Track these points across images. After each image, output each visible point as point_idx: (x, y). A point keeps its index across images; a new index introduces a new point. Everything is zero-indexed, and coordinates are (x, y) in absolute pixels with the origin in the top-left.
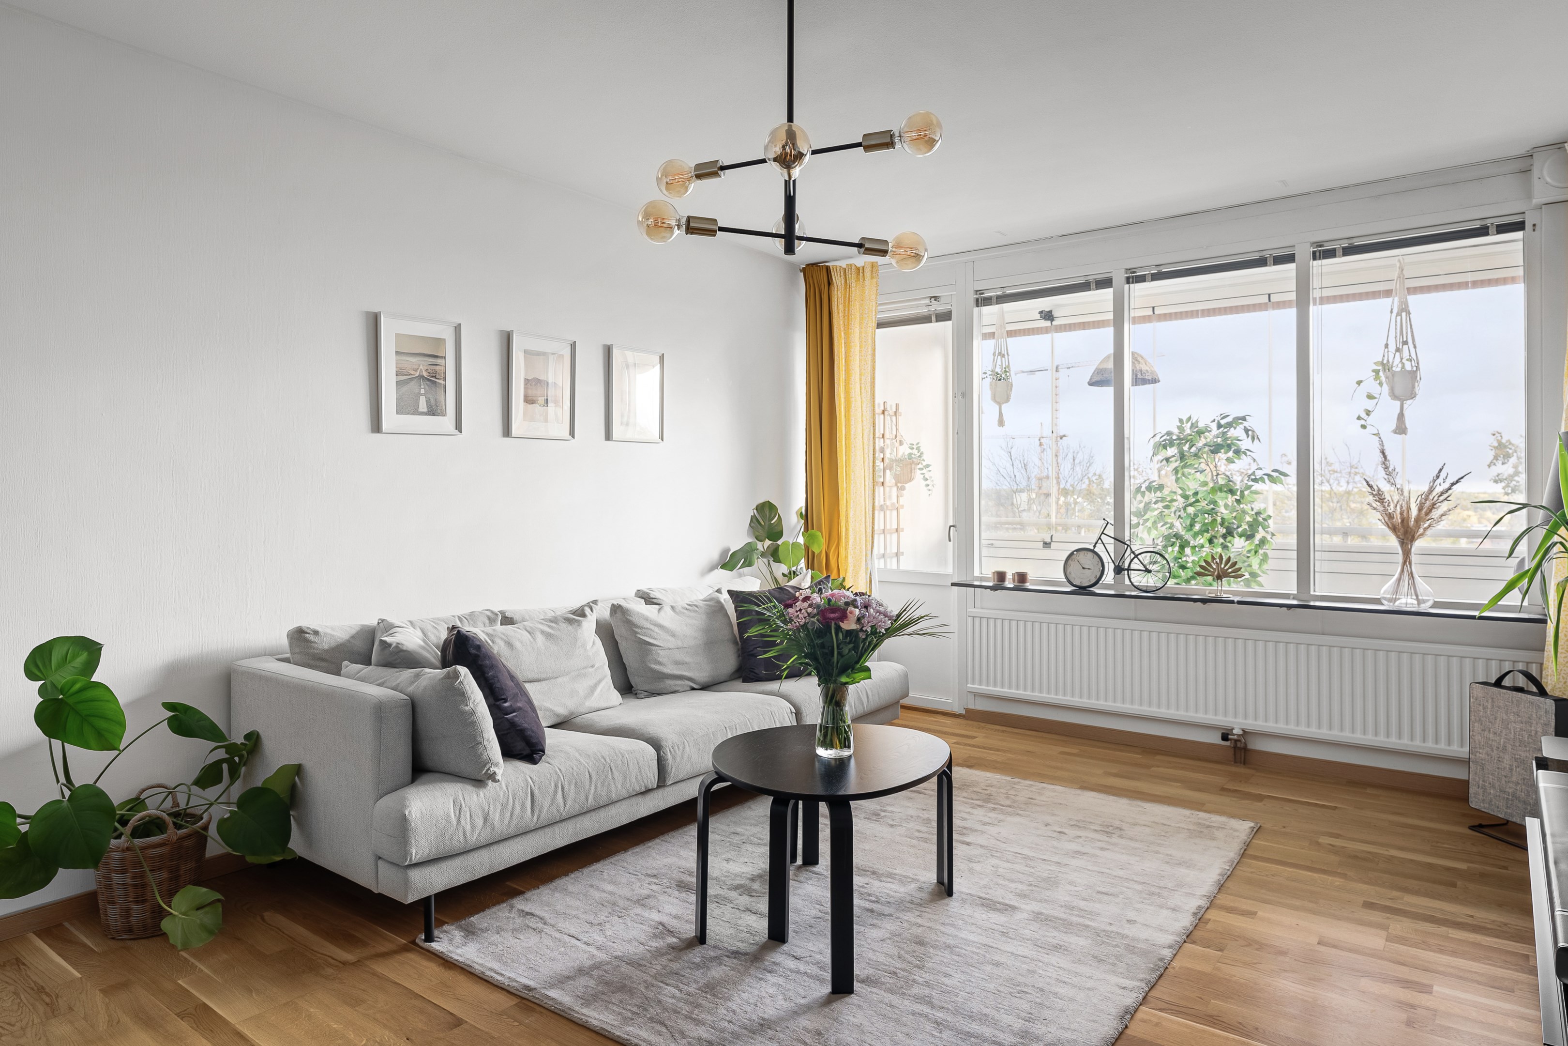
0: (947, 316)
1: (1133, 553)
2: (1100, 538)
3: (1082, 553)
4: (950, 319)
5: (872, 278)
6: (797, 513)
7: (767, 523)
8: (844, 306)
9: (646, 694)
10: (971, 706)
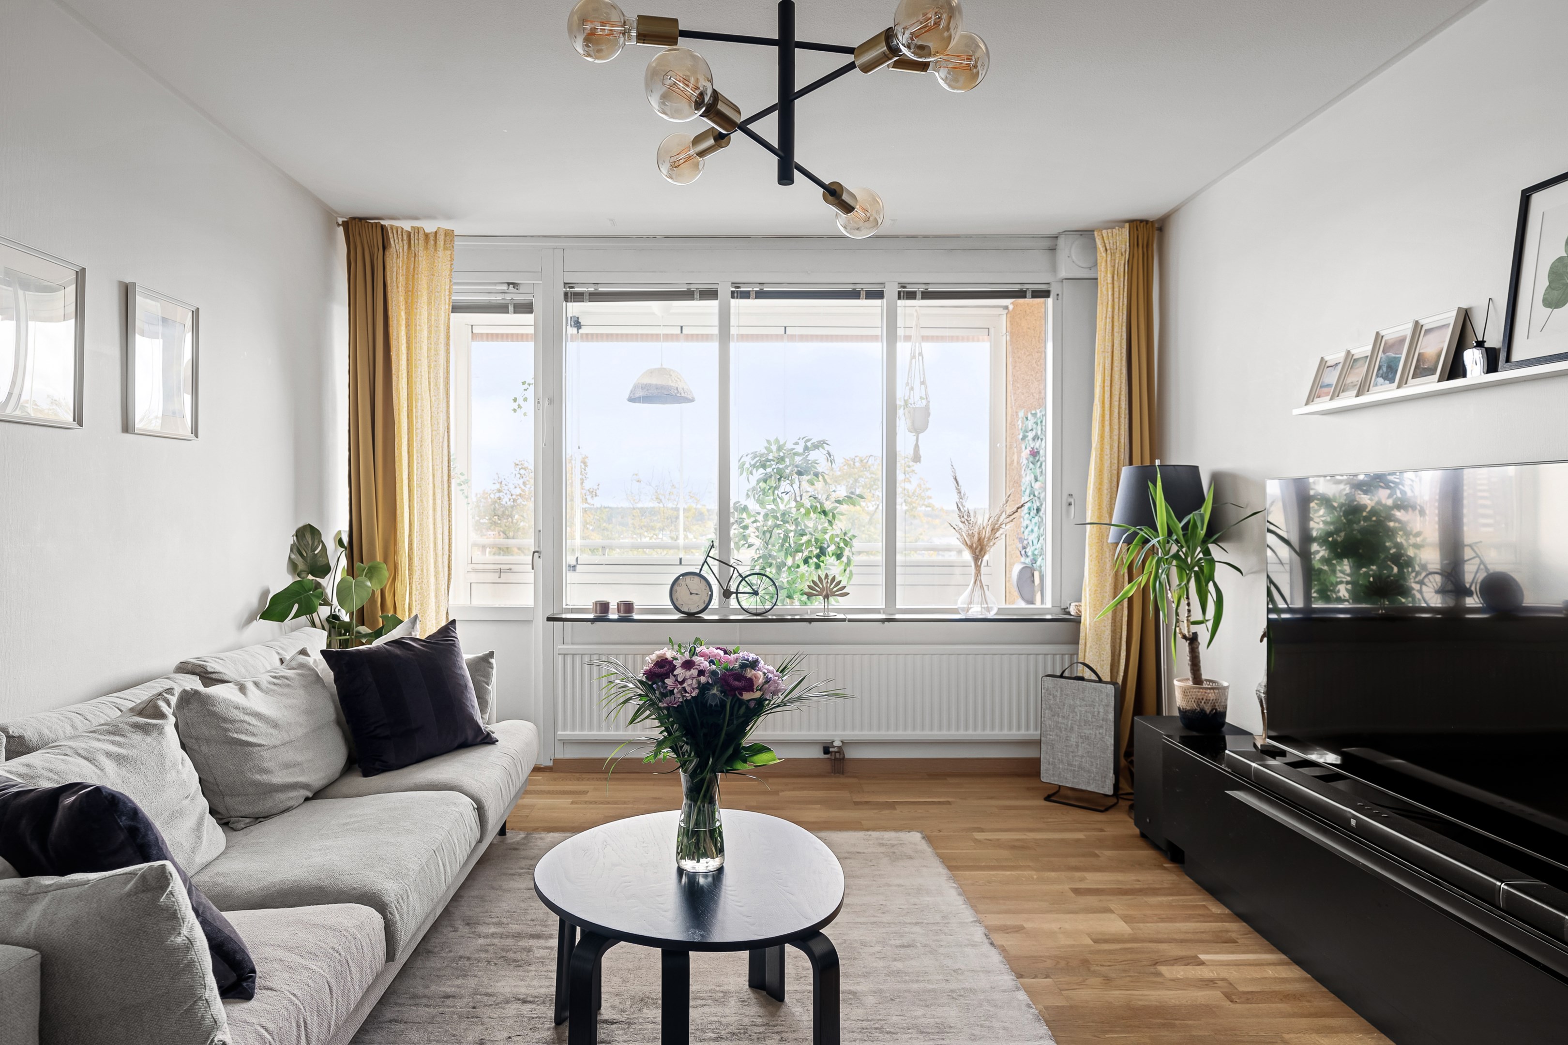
0: (526, 308)
1: (740, 575)
2: (705, 561)
3: (688, 578)
4: (531, 312)
5: (445, 249)
6: (335, 539)
7: (310, 554)
8: (407, 279)
9: (247, 820)
10: (560, 756)
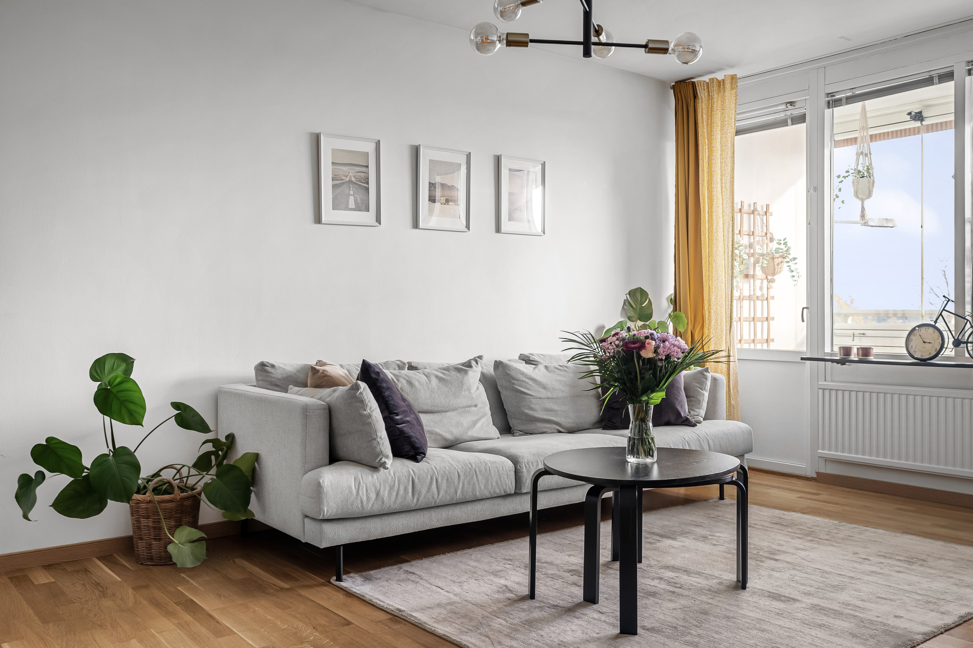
0: (801, 119)
2: (941, 314)
3: (923, 329)
4: (804, 122)
5: (732, 89)
6: (667, 299)
7: (639, 306)
8: (708, 116)
9: (521, 433)
10: (822, 470)
